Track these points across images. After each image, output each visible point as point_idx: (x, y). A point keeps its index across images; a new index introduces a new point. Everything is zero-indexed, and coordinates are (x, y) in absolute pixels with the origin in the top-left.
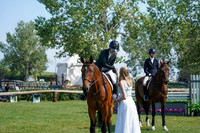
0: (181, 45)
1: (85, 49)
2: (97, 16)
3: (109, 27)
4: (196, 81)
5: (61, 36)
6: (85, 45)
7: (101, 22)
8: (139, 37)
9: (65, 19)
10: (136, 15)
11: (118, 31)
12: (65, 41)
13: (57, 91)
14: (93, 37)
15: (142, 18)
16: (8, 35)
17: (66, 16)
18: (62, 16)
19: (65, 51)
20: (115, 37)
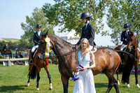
1: (80, 26)
2: (88, 2)
3: (97, 9)
5: (62, 17)
6: (79, 23)
7: (91, 6)
8: (120, 17)
9: (65, 5)
12: (65, 20)
15: (121, 2)
16: (27, 18)
17: (65, 2)
18: (63, 3)
19: (66, 27)
20: (101, 17)
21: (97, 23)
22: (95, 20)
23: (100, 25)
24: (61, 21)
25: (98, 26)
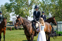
0: (53, 12)
1: (21, 13)
2: (25, 2)
3: (29, 6)
4: (59, 24)
5: (14, 9)
6: (21, 12)
7: (27, 4)
9: (15, 3)
10: (38, 2)
11: (32, 7)
12: (15, 11)
13: (12, 27)
14: (24, 9)
15: (40, 3)
17: (15, 2)
18: (14, 2)
19: (15, 14)
20: (31, 9)
21: (29, 12)
22: (28, 10)
23: (31, 13)
24: (13, 10)
25: (30, 13)
